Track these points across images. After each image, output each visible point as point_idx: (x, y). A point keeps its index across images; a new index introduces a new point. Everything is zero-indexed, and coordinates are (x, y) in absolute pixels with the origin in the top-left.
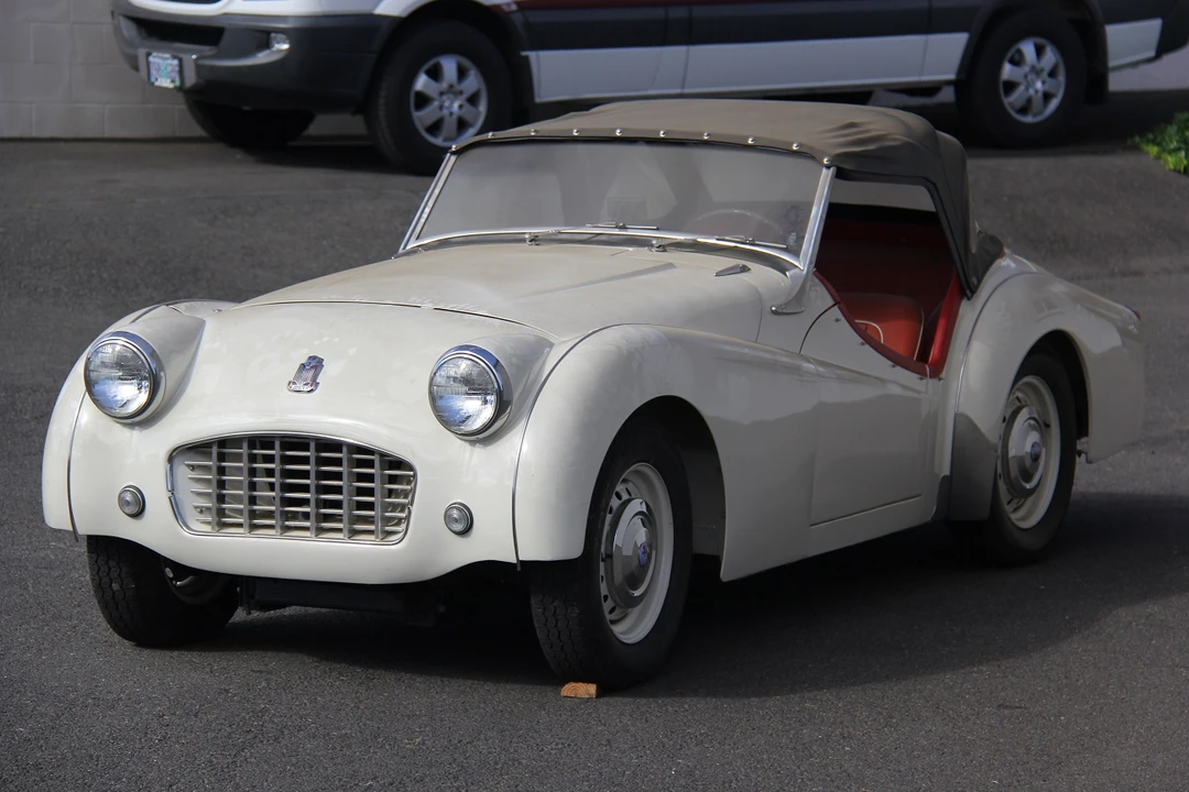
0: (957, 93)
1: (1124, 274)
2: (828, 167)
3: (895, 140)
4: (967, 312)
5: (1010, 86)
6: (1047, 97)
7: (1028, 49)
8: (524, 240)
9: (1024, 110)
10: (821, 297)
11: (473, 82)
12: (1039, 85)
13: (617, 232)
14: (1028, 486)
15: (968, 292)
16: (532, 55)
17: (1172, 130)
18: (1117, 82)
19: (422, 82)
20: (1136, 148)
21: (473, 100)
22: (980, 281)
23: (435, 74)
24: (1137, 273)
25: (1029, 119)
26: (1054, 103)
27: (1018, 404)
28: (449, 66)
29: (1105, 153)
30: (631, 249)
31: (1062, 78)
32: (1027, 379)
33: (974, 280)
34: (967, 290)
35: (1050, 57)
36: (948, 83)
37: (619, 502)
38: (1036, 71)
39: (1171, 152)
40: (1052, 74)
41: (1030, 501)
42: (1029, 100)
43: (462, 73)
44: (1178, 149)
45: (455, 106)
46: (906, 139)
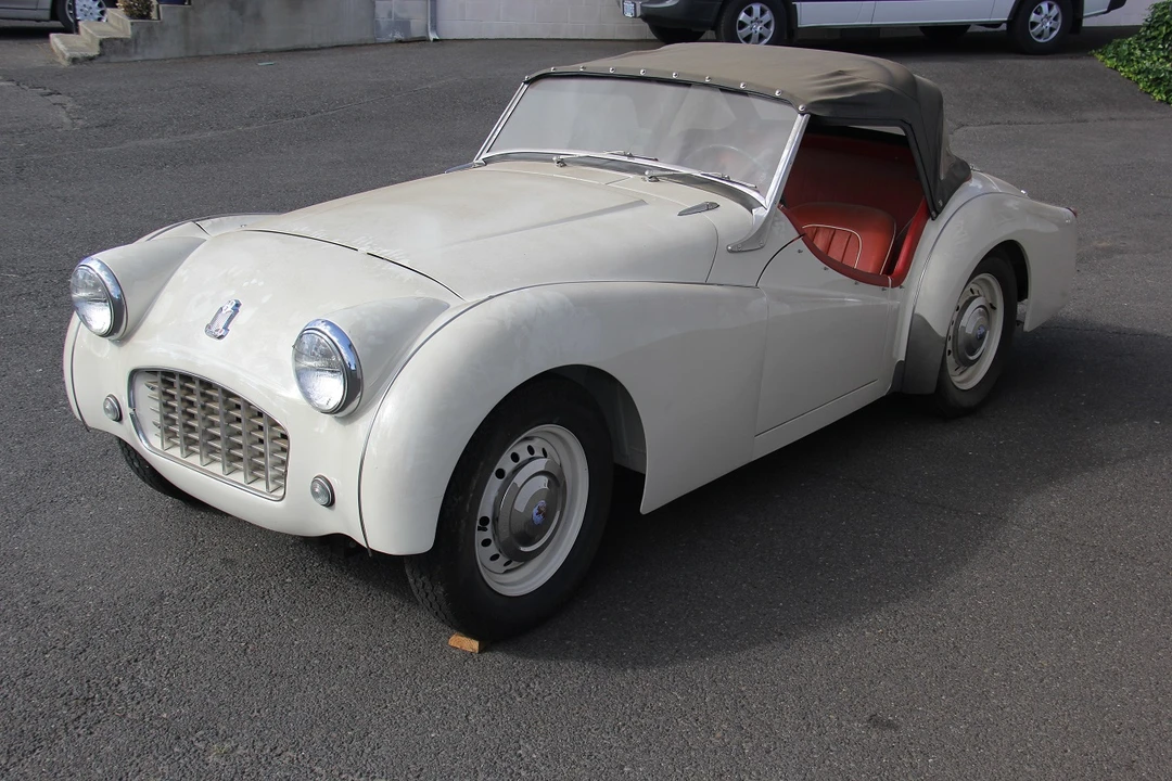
0: (1008, 27)
1: (1079, 122)
2: (803, 114)
3: (875, 87)
4: (931, 229)
5: (1034, 24)
6: (1052, 30)
7: (1044, 6)
8: (552, 161)
9: (1039, 36)
10: (786, 229)
11: (768, 16)
12: (1048, 24)
13: (626, 159)
14: (971, 358)
15: (933, 213)
16: (798, 4)
17: (1111, 48)
18: (1086, 23)
19: (742, 16)
20: (1092, 55)
21: (767, 25)
22: (945, 204)
23: (749, 12)
24: (1085, 121)
25: (1041, 41)
26: (1055, 33)
27: (971, 295)
28: (756, 8)
29: (1077, 58)
30: (631, 176)
31: (1060, 21)
32: (982, 276)
33: (941, 203)
34: (933, 210)
35: (1055, 10)
36: (1004, 22)
37: (514, 465)
38: (1048, 17)
39: (1109, 59)
40: (1055, 19)
41: (971, 369)
42: (1043, 31)
43: (763, 12)
44: (1113, 57)
45: (758, 28)
46: (886, 87)
